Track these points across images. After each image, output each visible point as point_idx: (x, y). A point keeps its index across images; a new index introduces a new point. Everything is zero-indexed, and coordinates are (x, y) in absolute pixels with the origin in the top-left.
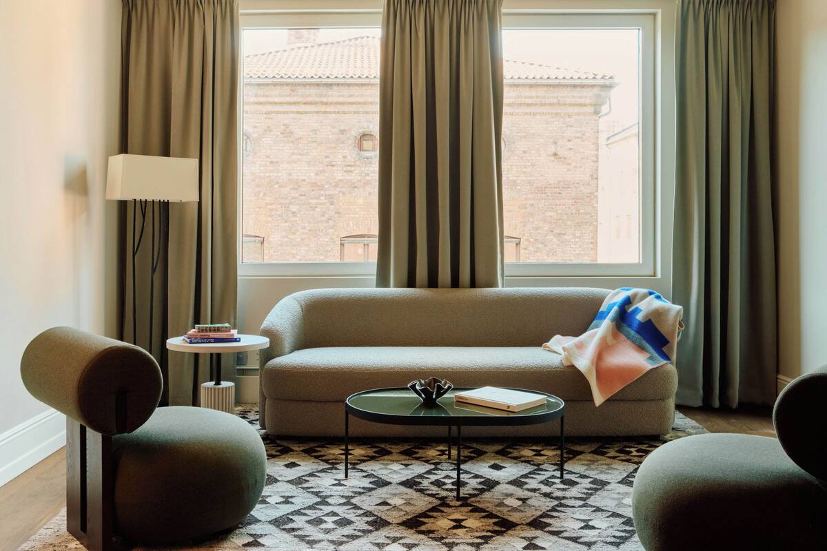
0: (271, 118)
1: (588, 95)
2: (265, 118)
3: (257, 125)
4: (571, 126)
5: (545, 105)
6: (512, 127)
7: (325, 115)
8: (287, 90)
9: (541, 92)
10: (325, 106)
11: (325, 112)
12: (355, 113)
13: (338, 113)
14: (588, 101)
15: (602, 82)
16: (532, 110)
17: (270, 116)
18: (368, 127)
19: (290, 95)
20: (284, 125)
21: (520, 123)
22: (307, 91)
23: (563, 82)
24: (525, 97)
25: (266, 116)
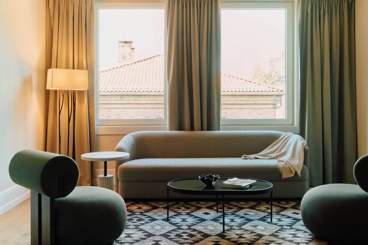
0: (111, 111)
1: (270, 100)
2: (108, 111)
3: (103, 114)
4: (261, 114)
5: (248, 104)
6: (231, 115)
7: (138, 109)
8: (119, 98)
9: (246, 98)
10: (137, 105)
11: (138, 108)
12: (153, 108)
13: (145, 108)
14: (270, 102)
15: (277, 93)
16: (242, 106)
17: (110, 110)
18: (160, 115)
19: (120, 100)
20: (117, 114)
21: (236, 113)
22: (129, 98)
23: (258, 93)
24: (239, 101)
25: (108, 110)
